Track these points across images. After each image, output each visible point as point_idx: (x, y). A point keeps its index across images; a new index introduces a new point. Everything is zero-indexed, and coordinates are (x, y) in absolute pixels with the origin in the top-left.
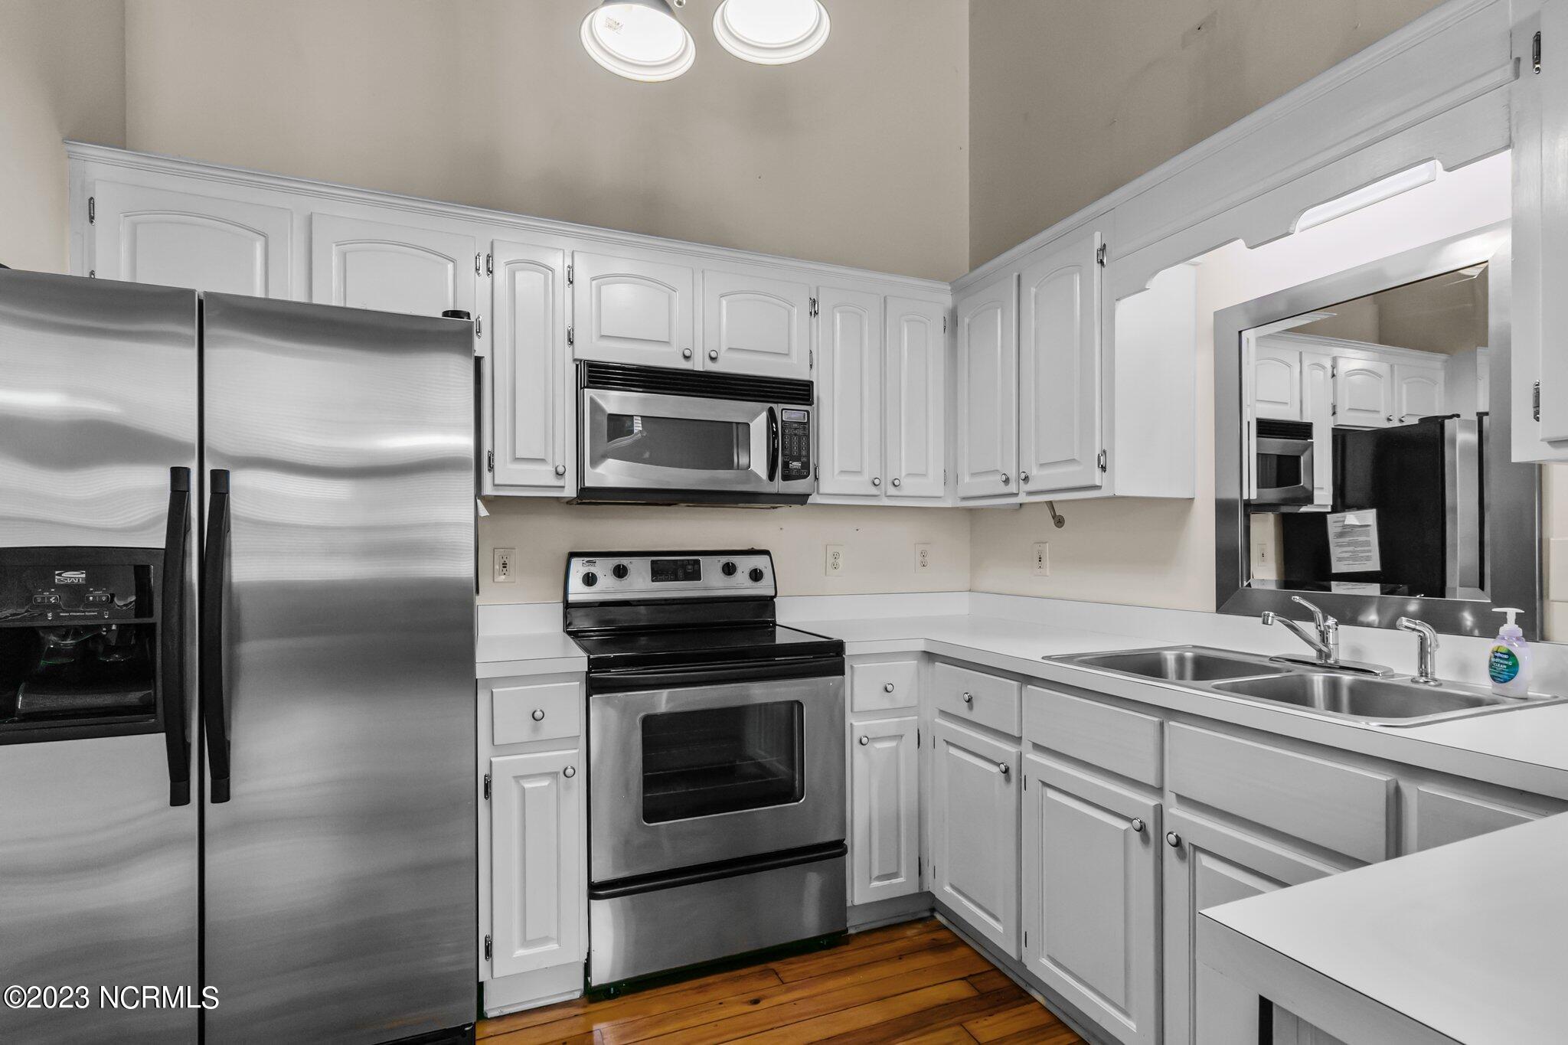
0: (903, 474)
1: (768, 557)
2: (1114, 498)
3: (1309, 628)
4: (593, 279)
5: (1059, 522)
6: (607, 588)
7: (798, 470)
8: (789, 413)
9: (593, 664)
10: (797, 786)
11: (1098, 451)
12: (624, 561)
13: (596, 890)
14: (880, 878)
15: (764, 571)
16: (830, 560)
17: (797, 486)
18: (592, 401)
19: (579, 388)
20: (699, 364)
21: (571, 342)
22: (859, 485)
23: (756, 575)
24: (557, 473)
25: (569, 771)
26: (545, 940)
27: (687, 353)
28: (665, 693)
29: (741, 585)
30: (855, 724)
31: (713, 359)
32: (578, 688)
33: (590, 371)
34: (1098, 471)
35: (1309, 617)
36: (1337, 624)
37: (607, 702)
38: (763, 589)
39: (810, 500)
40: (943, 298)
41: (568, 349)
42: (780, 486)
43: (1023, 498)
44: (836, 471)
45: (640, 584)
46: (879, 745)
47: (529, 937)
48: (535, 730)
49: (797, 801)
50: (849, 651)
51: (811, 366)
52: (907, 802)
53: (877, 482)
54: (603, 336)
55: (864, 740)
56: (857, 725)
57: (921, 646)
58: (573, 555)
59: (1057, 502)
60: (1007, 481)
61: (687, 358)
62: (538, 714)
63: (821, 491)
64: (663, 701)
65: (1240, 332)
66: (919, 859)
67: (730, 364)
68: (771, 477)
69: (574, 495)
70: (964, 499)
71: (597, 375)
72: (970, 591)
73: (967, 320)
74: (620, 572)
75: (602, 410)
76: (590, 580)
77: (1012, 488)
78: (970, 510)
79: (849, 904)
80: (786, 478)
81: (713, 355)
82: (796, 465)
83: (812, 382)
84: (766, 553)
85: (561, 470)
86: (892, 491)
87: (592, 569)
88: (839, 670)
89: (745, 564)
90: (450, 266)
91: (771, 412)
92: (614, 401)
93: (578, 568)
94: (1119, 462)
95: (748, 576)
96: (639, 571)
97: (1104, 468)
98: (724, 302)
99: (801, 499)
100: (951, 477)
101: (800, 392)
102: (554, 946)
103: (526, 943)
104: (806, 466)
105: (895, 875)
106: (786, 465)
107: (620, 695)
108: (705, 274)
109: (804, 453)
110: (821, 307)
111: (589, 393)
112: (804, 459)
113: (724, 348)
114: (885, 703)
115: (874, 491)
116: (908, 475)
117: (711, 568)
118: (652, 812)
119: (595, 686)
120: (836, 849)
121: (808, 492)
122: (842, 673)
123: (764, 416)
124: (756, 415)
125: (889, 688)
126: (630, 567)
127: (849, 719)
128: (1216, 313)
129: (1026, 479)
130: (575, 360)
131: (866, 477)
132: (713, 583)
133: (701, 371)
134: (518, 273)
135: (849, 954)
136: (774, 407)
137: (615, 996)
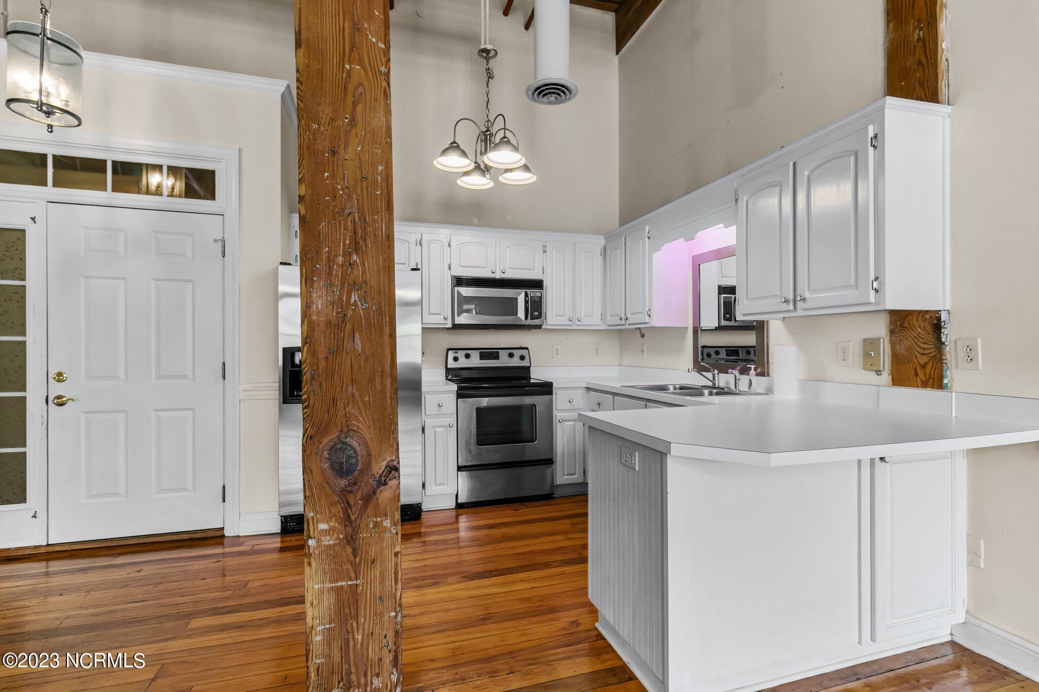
0: (583, 316)
1: (527, 350)
2: (652, 327)
3: (709, 375)
4: (458, 245)
5: (643, 336)
6: (463, 363)
7: (537, 316)
8: (533, 293)
9: (459, 388)
10: (533, 436)
11: (647, 309)
12: (469, 352)
13: (460, 468)
14: (567, 475)
15: (525, 356)
16: (555, 351)
17: (536, 322)
18: (458, 291)
19: (453, 287)
20: (498, 276)
21: (450, 269)
22: (564, 321)
23: (522, 358)
24: (445, 319)
25: (451, 425)
26: (443, 484)
27: (493, 271)
28: (486, 399)
29: (515, 362)
30: (558, 414)
31: (503, 273)
32: (454, 396)
33: (457, 281)
34: (648, 317)
35: (708, 370)
36: (718, 373)
37: (464, 402)
38: (525, 363)
39: (543, 327)
40: (601, 241)
41: (449, 272)
42: (530, 322)
43: (627, 327)
44: (554, 315)
45: (475, 361)
46: (567, 423)
47: (437, 483)
48: (440, 410)
49: (535, 442)
50: (554, 386)
51: (543, 273)
52: (579, 446)
53: (571, 319)
54: (461, 267)
55: (561, 420)
56: (558, 415)
57: (585, 385)
58: (449, 349)
59: (642, 328)
60: (621, 319)
61: (493, 273)
62: (440, 405)
63: (548, 323)
64: (485, 402)
65: (699, 265)
66: (584, 469)
67: (510, 275)
68: (526, 318)
69: (451, 327)
70: (609, 326)
71: (459, 281)
72: (619, 365)
73: (609, 252)
74: (467, 356)
75: (462, 295)
76: (456, 359)
77: (623, 322)
78: (619, 330)
79: (555, 483)
80: (532, 319)
81: (503, 271)
82: (536, 313)
83: (543, 281)
84: (527, 348)
85: (446, 317)
86: (578, 323)
87: (457, 355)
88: (551, 393)
89: (517, 353)
90: (407, 243)
91: (526, 293)
92: (466, 291)
93: (451, 355)
94: (654, 313)
95: (519, 358)
96: (475, 355)
97: (649, 316)
98: (508, 249)
99: (539, 327)
100: (603, 317)
101: (538, 284)
102: (445, 487)
103: (436, 485)
104: (540, 314)
105: (574, 474)
106: (532, 314)
107: (468, 399)
108: (502, 239)
109: (539, 309)
110: (548, 249)
111: (456, 289)
112: (540, 311)
113: (508, 268)
114: (569, 406)
115: (570, 323)
116: (585, 316)
117: (503, 355)
118: (480, 443)
119: (459, 396)
120: (550, 462)
121: (541, 324)
122: (552, 395)
123: (523, 294)
124: (520, 294)
125: (571, 401)
126: (471, 354)
127: (555, 412)
128: (693, 257)
129: (627, 319)
130: (451, 276)
131: (567, 318)
132: (504, 361)
133: (499, 278)
134: (431, 245)
135: (554, 501)
136: (527, 290)
137: (467, 508)
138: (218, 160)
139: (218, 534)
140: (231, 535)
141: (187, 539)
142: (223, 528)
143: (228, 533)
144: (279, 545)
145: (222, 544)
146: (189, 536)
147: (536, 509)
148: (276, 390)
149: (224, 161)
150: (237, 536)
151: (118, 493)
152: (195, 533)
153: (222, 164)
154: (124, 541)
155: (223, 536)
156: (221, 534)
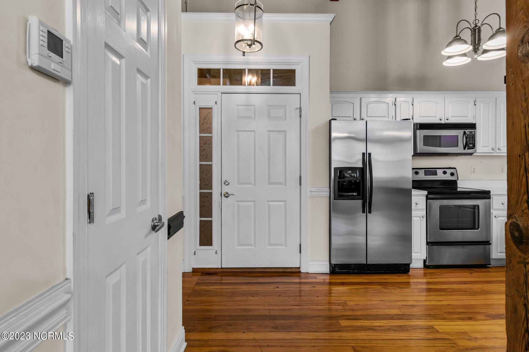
0: (501, 146)
1: (456, 170)
4: (418, 103)
7: (472, 147)
8: (469, 132)
9: (428, 193)
10: (476, 226)
12: (418, 170)
13: (428, 243)
14: (500, 253)
15: (455, 173)
16: (472, 170)
17: (470, 151)
18: (420, 133)
19: (416, 130)
21: (413, 119)
22: (488, 150)
23: (452, 174)
25: (424, 216)
26: (417, 253)
29: (447, 177)
31: (447, 119)
32: (425, 198)
33: (417, 126)
38: (454, 178)
39: (474, 154)
41: (412, 121)
42: (466, 151)
44: (481, 146)
45: (422, 176)
46: (500, 218)
48: (416, 206)
49: (478, 229)
50: (492, 193)
51: (476, 119)
53: (493, 149)
54: (420, 117)
55: (496, 216)
56: (495, 212)
61: (440, 120)
62: (417, 203)
63: (477, 152)
67: (452, 120)
68: (464, 149)
69: (413, 155)
71: (421, 126)
74: (417, 173)
75: (422, 134)
79: (491, 258)
80: (468, 149)
82: (471, 145)
83: (476, 124)
84: (455, 168)
86: (498, 151)
89: (449, 171)
90: (387, 105)
91: (464, 132)
95: (450, 175)
96: (422, 173)
98: (450, 105)
99: (471, 154)
101: (473, 126)
102: (419, 254)
103: (414, 252)
104: (474, 146)
106: (469, 146)
108: (445, 99)
109: (473, 142)
110: (477, 103)
111: (419, 131)
112: (474, 144)
113: (450, 116)
114: (502, 207)
115: (492, 151)
116: (503, 146)
117: (440, 172)
118: (441, 228)
119: (428, 198)
120: (488, 243)
121: (473, 152)
122: (490, 199)
123: (462, 133)
125: (504, 203)
126: (419, 172)
127: (492, 211)
130: (414, 123)
131: (490, 148)
132: (440, 176)
133: (444, 123)
134: (401, 104)
135: (489, 270)
136: (465, 130)
137: (432, 268)
138: (297, 64)
139: (297, 270)
140: (304, 272)
141: (282, 272)
142: (300, 267)
143: (303, 270)
144: (328, 281)
145: (299, 276)
146: (283, 270)
147: (483, 274)
148: (327, 192)
149: (301, 64)
150: (307, 273)
151: (251, 244)
152: (286, 269)
153: (299, 65)
154: (253, 270)
155: (300, 272)
156: (299, 271)
